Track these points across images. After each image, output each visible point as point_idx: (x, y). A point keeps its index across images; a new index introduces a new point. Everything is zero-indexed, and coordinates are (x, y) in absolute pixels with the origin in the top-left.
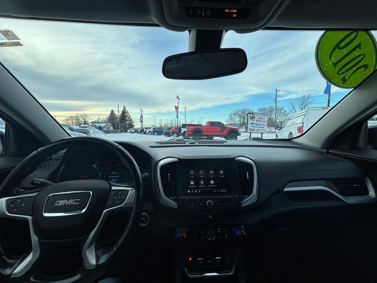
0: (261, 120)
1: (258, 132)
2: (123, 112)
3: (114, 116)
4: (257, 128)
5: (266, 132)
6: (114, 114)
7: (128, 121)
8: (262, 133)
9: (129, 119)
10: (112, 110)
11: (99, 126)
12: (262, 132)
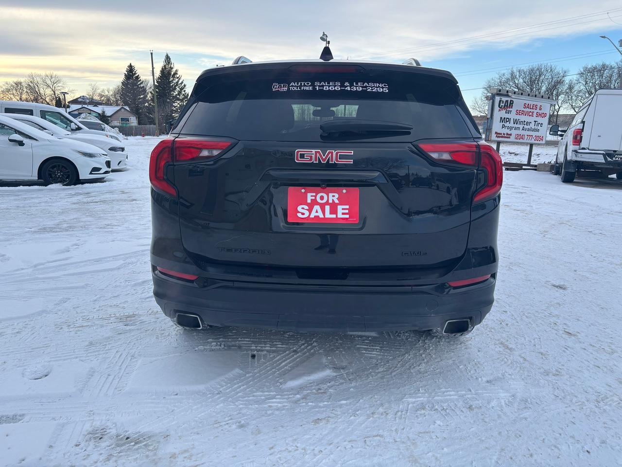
0: (532, 110)
1: (521, 141)
2: (162, 71)
3: (136, 85)
4: (517, 132)
5: (544, 142)
6: (137, 77)
7: (178, 99)
8: (531, 146)
9: (180, 93)
10: (131, 66)
11: (100, 112)
12: (533, 141)
